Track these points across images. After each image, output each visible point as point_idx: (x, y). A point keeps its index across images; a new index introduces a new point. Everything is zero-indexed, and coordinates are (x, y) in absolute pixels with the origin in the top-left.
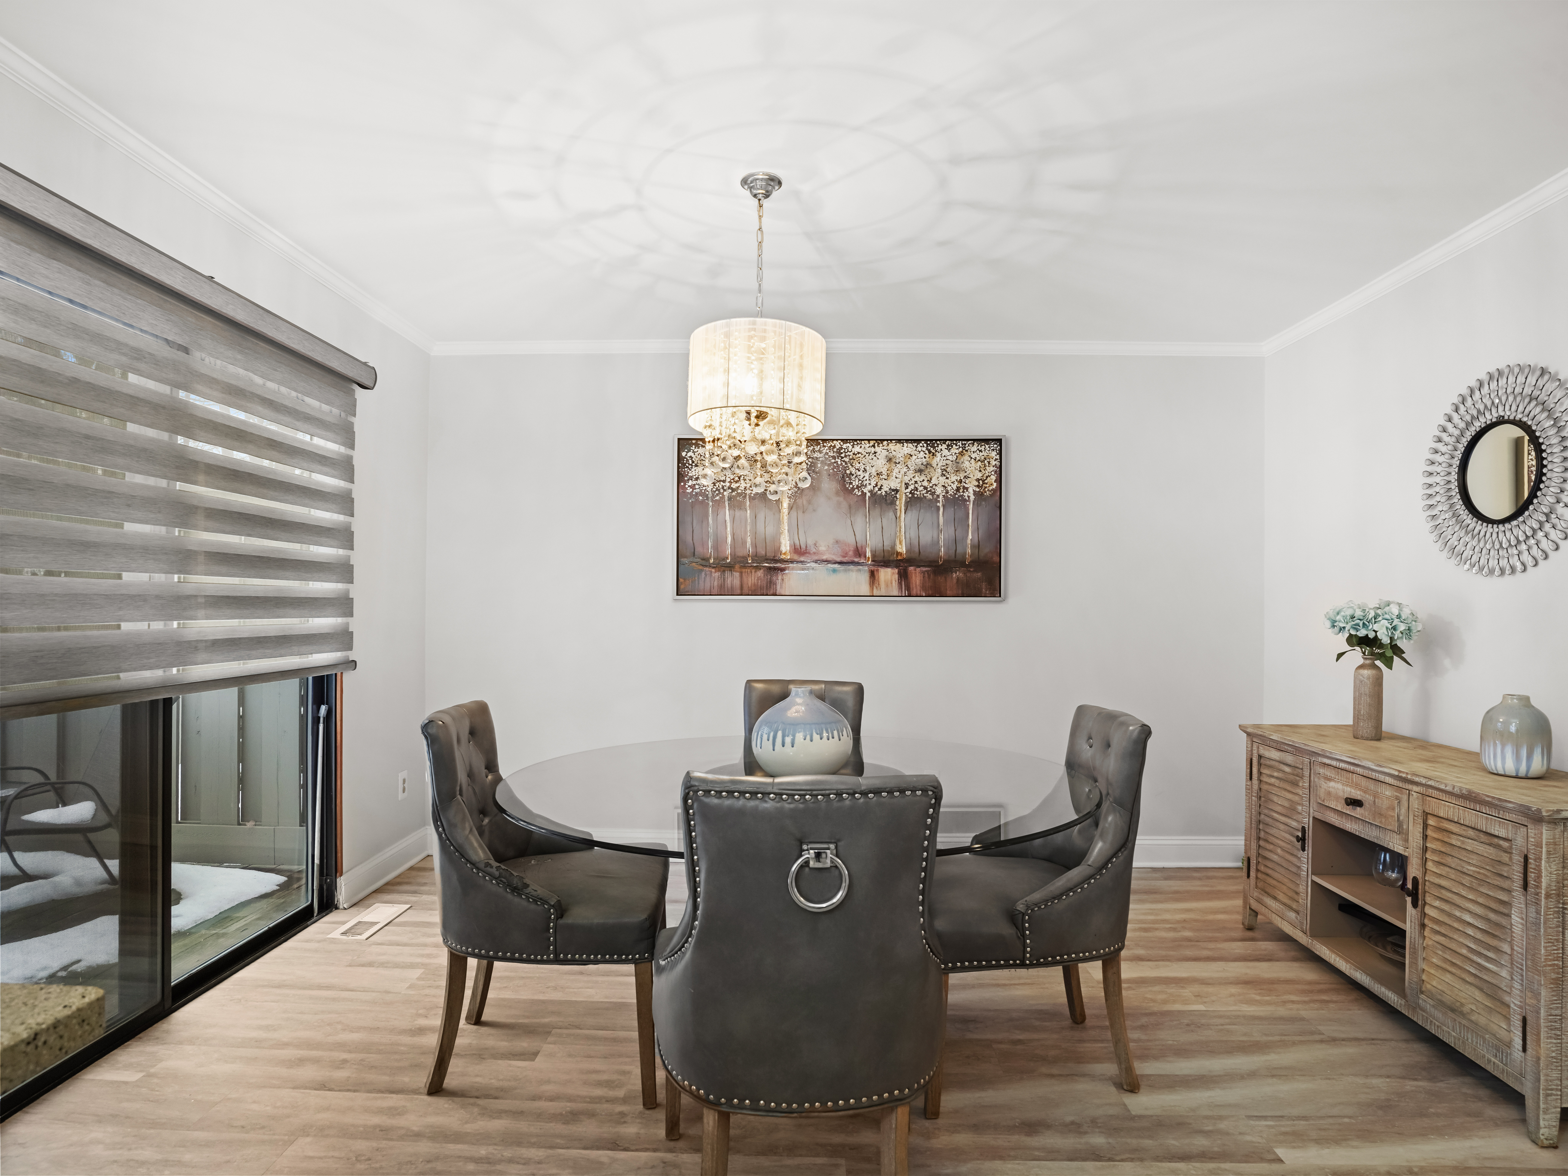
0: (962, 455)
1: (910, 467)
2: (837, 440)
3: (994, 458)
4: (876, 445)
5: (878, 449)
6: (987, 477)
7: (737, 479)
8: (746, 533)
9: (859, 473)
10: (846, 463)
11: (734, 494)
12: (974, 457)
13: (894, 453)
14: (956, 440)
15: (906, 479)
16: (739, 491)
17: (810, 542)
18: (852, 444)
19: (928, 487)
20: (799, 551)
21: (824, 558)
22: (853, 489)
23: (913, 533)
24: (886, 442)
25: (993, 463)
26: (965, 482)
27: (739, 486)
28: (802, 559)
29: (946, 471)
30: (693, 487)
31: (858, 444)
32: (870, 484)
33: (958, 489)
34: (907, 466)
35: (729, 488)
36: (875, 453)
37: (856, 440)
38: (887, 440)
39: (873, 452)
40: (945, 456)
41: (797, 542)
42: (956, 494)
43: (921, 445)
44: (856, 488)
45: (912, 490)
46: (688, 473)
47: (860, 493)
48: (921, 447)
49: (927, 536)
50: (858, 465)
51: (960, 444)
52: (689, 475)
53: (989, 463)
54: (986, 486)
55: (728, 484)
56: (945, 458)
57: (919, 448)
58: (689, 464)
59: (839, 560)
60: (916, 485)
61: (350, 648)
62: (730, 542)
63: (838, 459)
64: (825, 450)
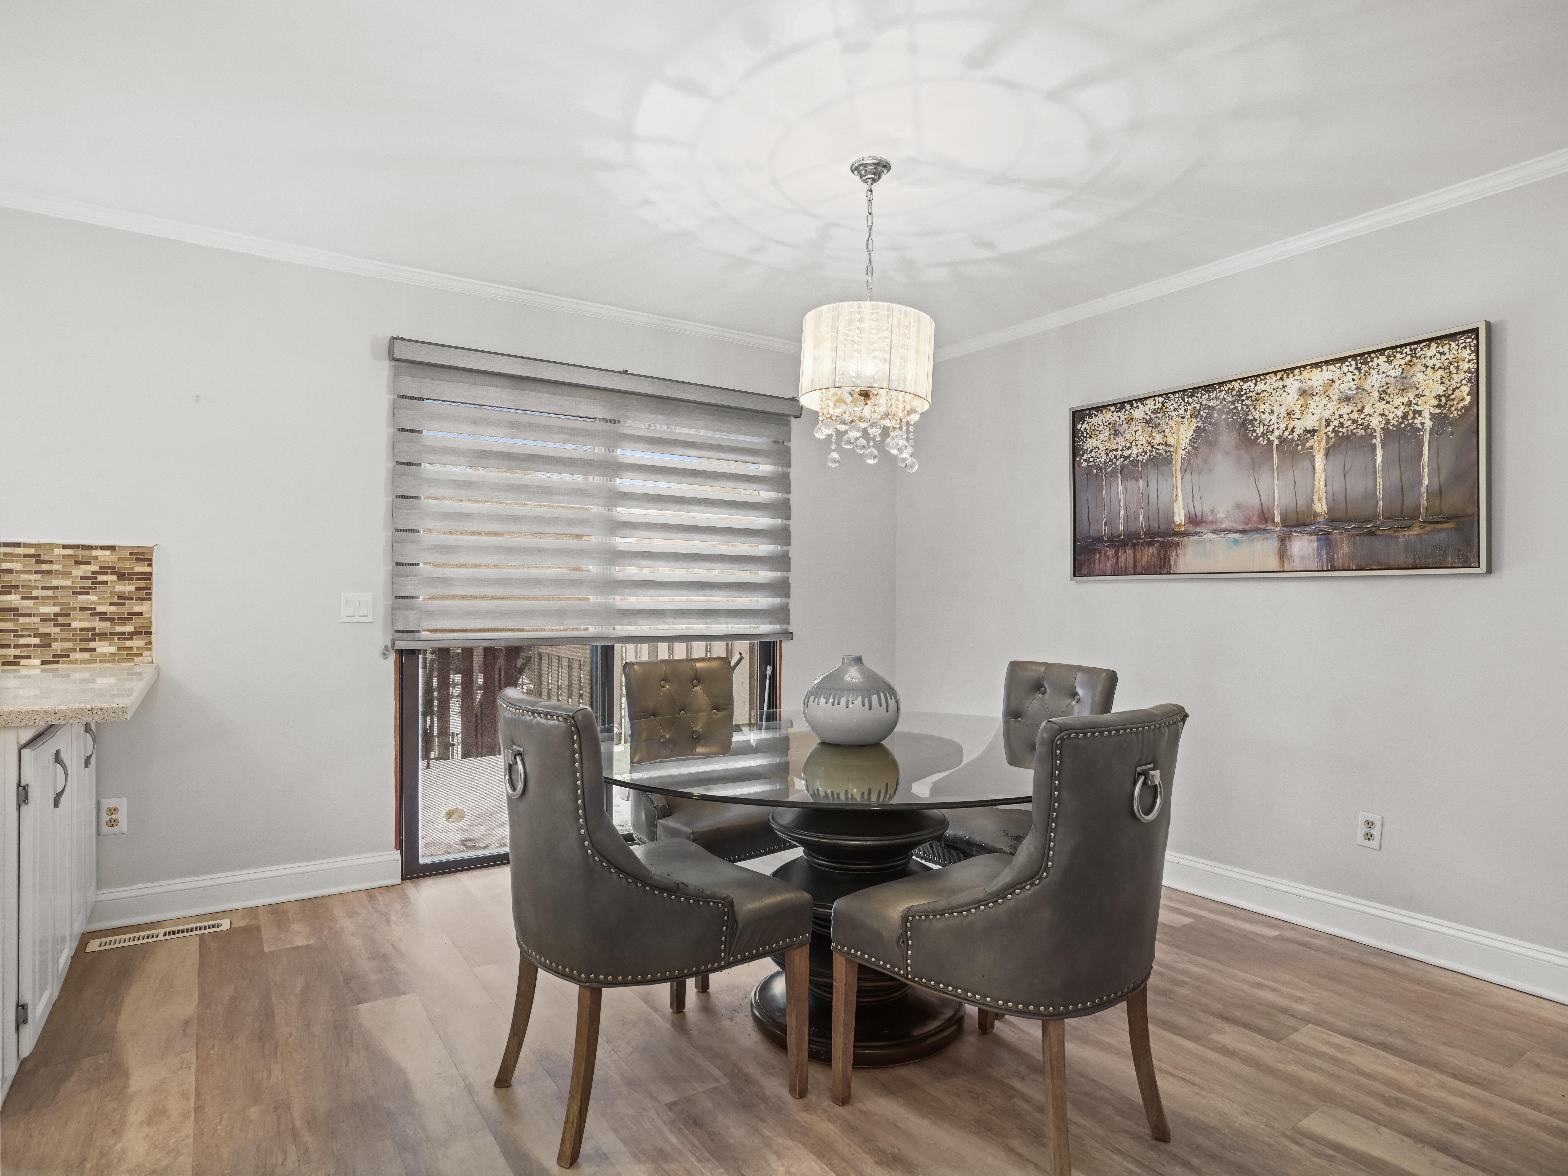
0: (1411, 366)
1: (1331, 396)
2: (1236, 380)
3: (1467, 360)
4: (1285, 376)
5: (1287, 382)
6: (1454, 390)
7: (1129, 445)
8: (1138, 504)
9: (1264, 416)
10: (1248, 407)
11: (1126, 462)
12: (1431, 365)
13: (1309, 383)
14: (1401, 346)
15: (1327, 414)
16: (1131, 459)
17: (1207, 509)
18: (1254, 381)
19: (1359, 419)
20: (1194, 520)
21: (1223, 526)
22: (1257, 438)
23: (1338, 485)
24: (1298, 370)
25: (1465, 366)
26: (1417, 404)
27: (1131, 454)
28: (1198, 530)
29: (1386, 393)
30: (1087, 461)
31: (1261, 380)
32: (1278, 428)
33: (1405, 416)
34: (1327, 396)
35: (1121, 457)
36: (1284, 387)
37: (1259, 376)
38: (1299, 367)
39: (1281, 386)
40: (1383, 372)
41: (1192, 510)
42: (1401, 423)
43: (1347, 364)
44: (1261, 436)
45: (1335, 427)
46: (1083, 446)
47: (1265, 442)
48: (1348, 366)
49: (1357, 486)
50: (1262, 406)
51: (1407, 350)
52: (1084, 448)
53: (1457, 368)
54: (1452, 403)
55: (1120, 453)
56: (1384, 375)
57: (1345, 369)
58: (1084, 437)
59: (1240, 527)
60: (1342, 420)
61: (787, 621)
62: (1122, 516)
63: (1238, 403)
64: (1222, 395)
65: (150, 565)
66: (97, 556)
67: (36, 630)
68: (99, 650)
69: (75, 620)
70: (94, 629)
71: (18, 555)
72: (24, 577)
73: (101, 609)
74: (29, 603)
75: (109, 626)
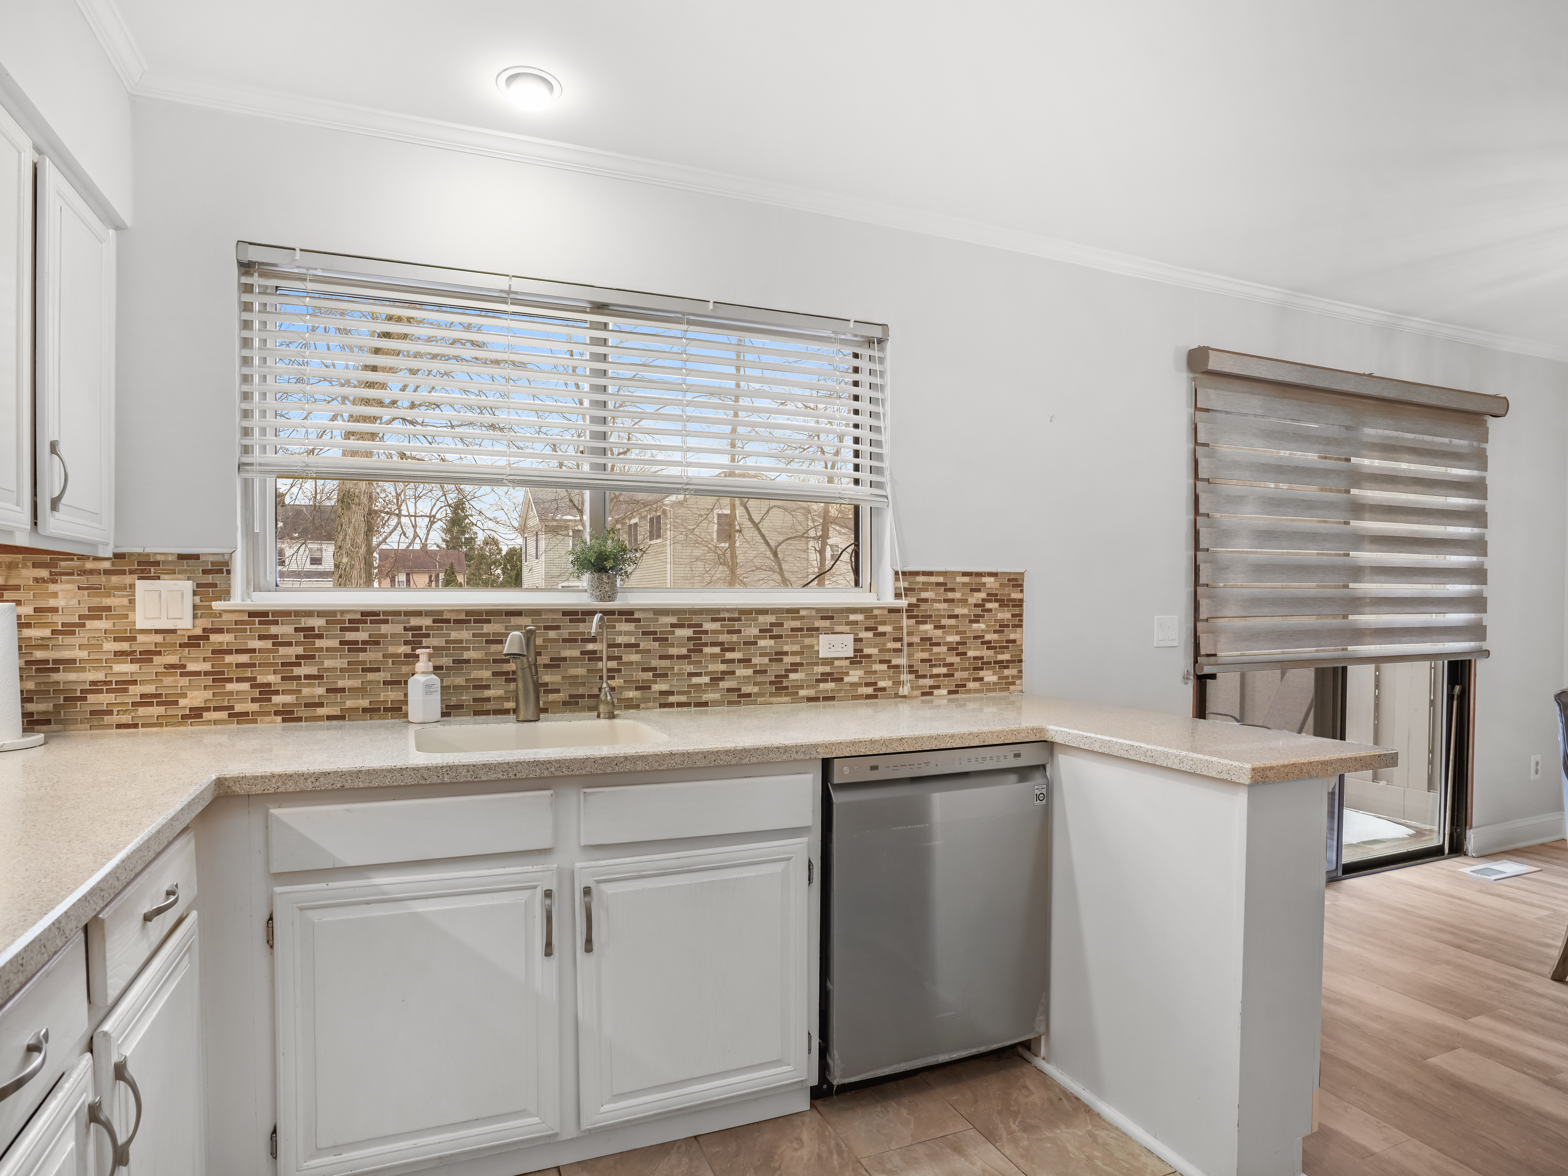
61: (1484, 639)
65: (1022, 591)
66: (985, 583)
67: (943, 660)
68: (986, 679)
69: (970, 649)
70: (982, 658)
71: (931, 584)
72: (937, 606)
73: (988, 637)
74: (939, 632)
75: (993, 655)
